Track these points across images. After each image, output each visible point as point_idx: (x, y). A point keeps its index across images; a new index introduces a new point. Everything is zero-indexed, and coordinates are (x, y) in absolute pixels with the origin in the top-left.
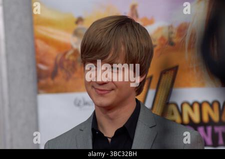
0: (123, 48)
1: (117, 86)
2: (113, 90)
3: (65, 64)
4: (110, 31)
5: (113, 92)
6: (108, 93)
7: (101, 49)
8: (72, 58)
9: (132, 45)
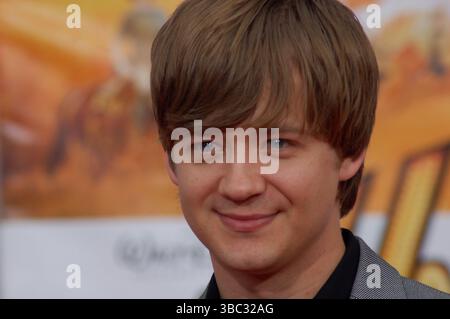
0: (296, 79)
1: (291, 201)
2: (279, 211)
3: (92, 126)
4: (250, 27)
5: (280, 219)
6: (267, 223)
7: (231, 90)
8: (115, 109)
9: (323, 64)
